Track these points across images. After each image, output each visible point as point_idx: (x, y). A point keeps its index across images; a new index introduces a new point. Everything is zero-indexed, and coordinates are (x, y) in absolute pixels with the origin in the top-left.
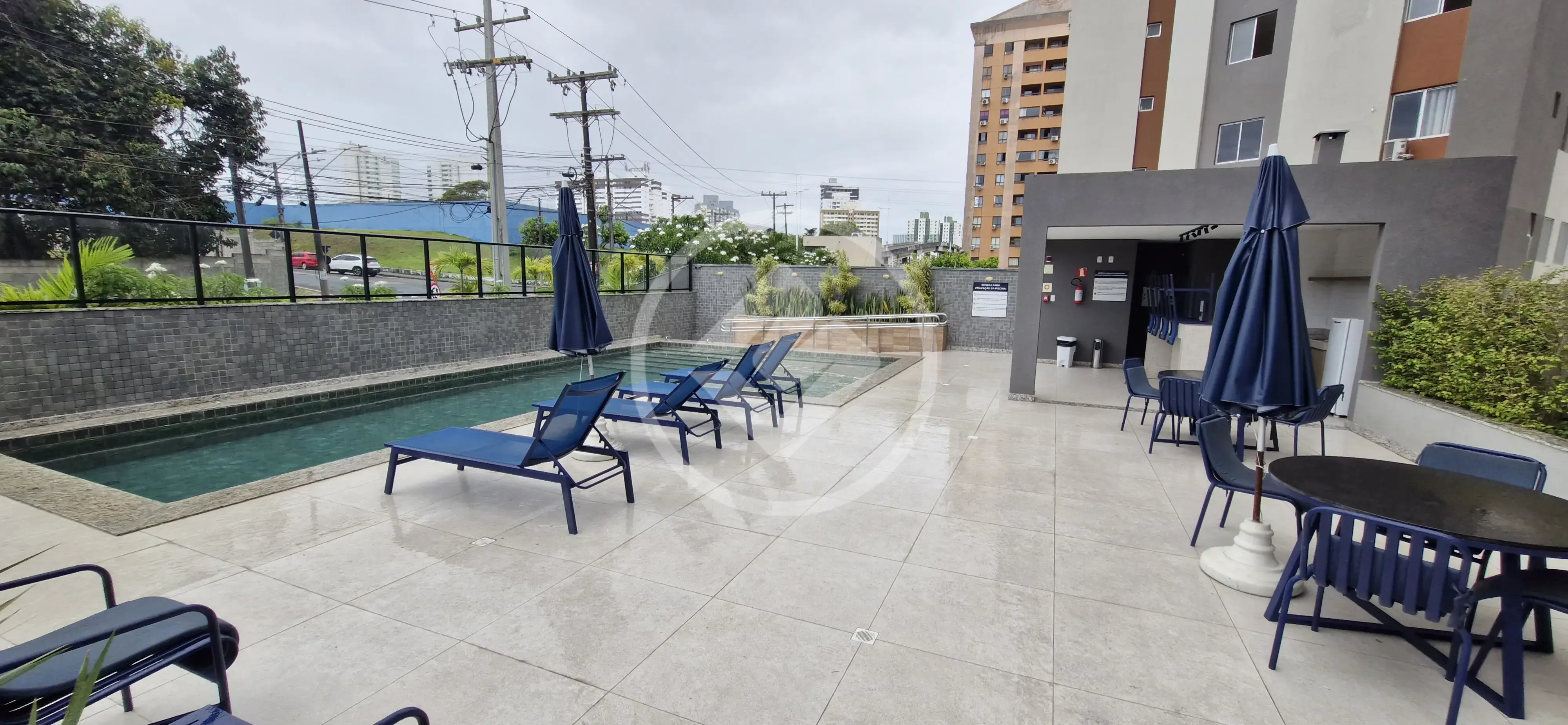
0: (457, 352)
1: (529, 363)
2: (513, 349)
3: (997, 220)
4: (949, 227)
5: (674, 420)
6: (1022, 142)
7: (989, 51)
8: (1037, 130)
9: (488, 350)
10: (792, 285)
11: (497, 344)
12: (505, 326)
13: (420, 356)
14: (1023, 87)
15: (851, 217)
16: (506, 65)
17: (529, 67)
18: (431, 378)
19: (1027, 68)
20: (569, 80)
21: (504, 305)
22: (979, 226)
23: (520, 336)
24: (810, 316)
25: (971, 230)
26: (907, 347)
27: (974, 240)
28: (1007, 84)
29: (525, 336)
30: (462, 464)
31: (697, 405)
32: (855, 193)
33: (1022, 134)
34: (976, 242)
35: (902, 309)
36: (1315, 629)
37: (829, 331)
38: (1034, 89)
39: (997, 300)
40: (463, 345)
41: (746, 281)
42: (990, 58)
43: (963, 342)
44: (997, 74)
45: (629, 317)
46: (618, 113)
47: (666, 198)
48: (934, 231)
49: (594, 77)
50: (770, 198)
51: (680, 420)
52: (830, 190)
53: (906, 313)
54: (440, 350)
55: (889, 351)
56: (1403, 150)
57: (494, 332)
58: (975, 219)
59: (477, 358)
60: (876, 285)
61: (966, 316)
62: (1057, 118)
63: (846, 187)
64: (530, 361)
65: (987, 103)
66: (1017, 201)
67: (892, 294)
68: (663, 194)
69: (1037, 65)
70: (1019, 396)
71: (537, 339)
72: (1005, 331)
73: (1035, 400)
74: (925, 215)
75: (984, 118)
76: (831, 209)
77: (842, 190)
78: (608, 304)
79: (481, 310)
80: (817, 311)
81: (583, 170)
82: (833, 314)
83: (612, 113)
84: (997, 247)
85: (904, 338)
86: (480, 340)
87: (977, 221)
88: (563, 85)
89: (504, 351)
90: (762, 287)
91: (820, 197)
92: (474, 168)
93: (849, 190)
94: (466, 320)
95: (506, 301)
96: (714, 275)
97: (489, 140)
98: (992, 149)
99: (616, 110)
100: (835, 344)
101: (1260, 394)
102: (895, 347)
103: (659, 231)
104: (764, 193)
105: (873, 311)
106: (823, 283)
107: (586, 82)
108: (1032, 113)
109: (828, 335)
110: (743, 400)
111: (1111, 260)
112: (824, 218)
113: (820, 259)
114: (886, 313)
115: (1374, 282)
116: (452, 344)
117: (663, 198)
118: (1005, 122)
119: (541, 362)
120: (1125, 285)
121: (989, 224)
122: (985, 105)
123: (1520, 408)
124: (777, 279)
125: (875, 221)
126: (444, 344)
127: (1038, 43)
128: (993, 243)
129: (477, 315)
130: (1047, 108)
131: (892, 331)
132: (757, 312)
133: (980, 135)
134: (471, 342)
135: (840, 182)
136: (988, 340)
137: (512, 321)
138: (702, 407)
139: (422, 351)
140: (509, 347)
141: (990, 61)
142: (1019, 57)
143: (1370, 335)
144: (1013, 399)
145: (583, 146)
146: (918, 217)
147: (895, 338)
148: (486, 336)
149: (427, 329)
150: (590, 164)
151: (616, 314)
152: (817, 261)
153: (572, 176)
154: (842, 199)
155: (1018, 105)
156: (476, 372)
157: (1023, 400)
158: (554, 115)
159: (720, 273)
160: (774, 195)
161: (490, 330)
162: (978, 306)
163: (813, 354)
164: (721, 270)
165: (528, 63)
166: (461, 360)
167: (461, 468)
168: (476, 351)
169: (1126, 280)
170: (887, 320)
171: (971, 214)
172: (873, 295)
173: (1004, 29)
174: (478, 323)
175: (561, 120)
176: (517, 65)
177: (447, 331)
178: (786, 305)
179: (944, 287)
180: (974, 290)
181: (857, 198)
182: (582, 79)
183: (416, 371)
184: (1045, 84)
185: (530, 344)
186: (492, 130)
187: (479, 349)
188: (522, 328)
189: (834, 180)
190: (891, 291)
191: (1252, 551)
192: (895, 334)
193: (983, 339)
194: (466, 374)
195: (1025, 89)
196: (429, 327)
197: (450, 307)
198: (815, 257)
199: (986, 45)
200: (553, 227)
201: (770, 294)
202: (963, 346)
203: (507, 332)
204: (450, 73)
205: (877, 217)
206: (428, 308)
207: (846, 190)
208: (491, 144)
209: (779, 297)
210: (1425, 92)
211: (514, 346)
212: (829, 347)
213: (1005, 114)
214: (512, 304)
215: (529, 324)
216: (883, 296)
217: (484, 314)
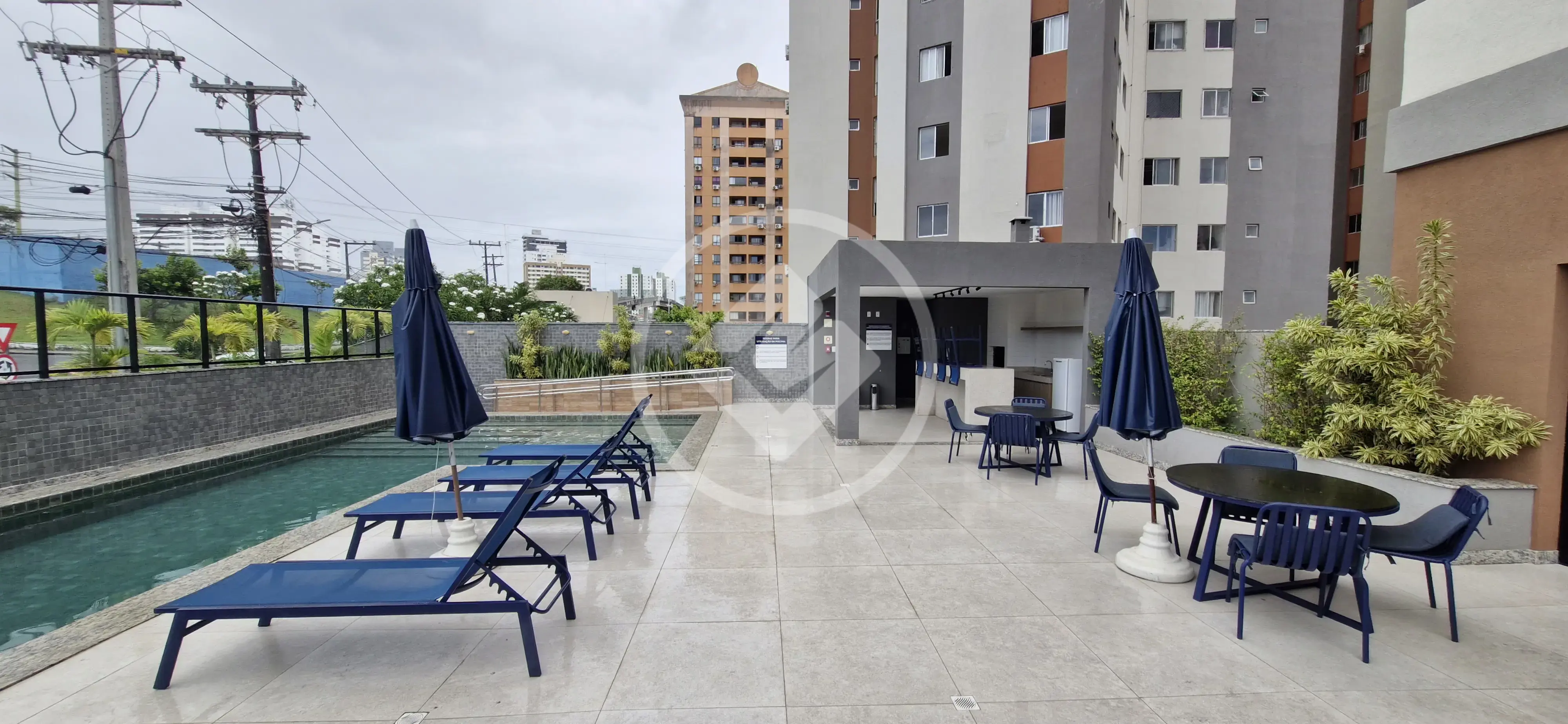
0: (95, 456)
1: (221, 460)
2: (190, 442)
3: (716, 277)
4: (661, 282)
5: (573, 509)
6: (733, 207)
7: (698, 123)
8: (745, 197)
9: (148, 446)
10: (564, 343)
11: (163, 437)
12: (176, 411)
13: (29, 466)
14: (730, 158)
15: (559, 270)
16: (136, 58)
17: (178, 66)
18: (56, 498)
19: (733, 142)
20: (228, 90)
21: (175, 382)
22: (700, 283)
23: (201, 423)
24: (588, 376)
25: (693, 286)
26: (697, 403)
27: (697, 295)
28: (716, 154)
29: (208, 423)
30: (265, 617)
31: (582, 487)
32: (562, 247)
33: (733, 200)
34: (698, 297)
35: (689, 364)
36: (1228, 601)
37: (611, 391)
38: (741, 161)
39: (777, 352)
40: (107, 443)
41: (506, 340)
42: (699, 129)
43: (749, 394)
44: (707, 143)
45: (356, 388)
46: (307, 138)
47: (319, 242)
48: (647, 286)
49: (269, 91)
50: (481, 249)
51: (582, 507)
52: (533, 242)
53: (693, 368)
54: (65, 454)
55: (678, 408)
56: (1038, 234)
57: (160, 420)
58: (697, 276)
59: (130, 460)
60: (659, 341)
61: (750, 369)
62: (761, 188)
63: (551, 239)
64: (221, 456)
65: (700, 169)
66: (733, 260)
67: (675, 350)
68: (315, 237)
69: (741, 141)
70: (847, 441)
71: (227, 426)
72: (787, 381)
73: (860, 444)
74: (636, 270)
75: (698, 182)
76: (536, 261)
77: (547, 243)
78: (328, 373)
79: (137, 391)
80: (595, 371)
81: (252, 204)
82: (615, 373)
83: (299, 137)
84: (719, 302)
85: (693, 394)
86: (136, 434)
87: (698, 278)
88: (217, 95)
89: (176, 446)
90: (529, 347)
91: (522, 248)
92: (75, 190)
93: (556, 243)
94: (112, 406)
95: (178, 376)
96: (463, 334)
97: (106, 155)
98: (707, 211)
99: (305, 134)
100: (619, 405)
101: (1152, 421)
102: (684, 403)
103: (380, 284)
104: (473, 241)
105: (658, 368)
106: (603, 341)
107: (256, 96)
108: (740, 182)
109: (611, 395)
110: (623, 474)
111: (878, 314)
112: (529, 270)
113: (560, 314)
114: (671, 370)
115: (1086, 331)
116: (86, 443)
117: (314, 242)
118: (717, 188)
119: (239, 456)
120: (891, 336)
121: (710, 282)
122: (698, 171)
123: (1207, 417)
124: (545, 338)
125: (586, 275)
126: (72, 445)
127: (740, 122)
128: (715, 298)
129: (131, 398)
130: (753, 179)
131: (680, 387)
132: (523, 374)
133: (695, 197)
134: (121, 438)
135: (544, 234)
136: (772, 391)
137: (189, 403)
138: (589, 488)
139: (32, 459)
140: (185, 440)
141: (699, 131)
142: (725, 132)
143: (1089, 371)
144: (842, 445)
145: (252, 174)
146: (631, 272)
147: (684, 394)
148: (145, 427)
149: (42, 425)
150: (262, 197)
151: (339, 385)
152: (557, 317)
153: (237, 210)
154: (549, 252)
155: (727, 174)
156: (136, 480)
157: (851, 444)
158: (205, 131)
159: (471, 332)
160: (485, 245)
161: (152, 418)
162: (761, 358)
163: (604, 417)
164: (472, 328)
165: (178, 62)
166: (102, 466)
167: (265, 623)
168: (128, 449)
169: (891, 331)
170: (673, 377)
171: (693, 270)
172: (656, 352)
173: (709, 105)
174: (132, 410)
175: (214, 139)
176: (159, 61)
177: (78, 424)
178: (558, 366)
179: (727, 341)
180: (756, 343)
181: (565, 252)
182: (250, 92)
183: (20, 490)
184: (749, 158)
185: (217, 433)
186: (111, 142)
187: (134, 447)
188: (202, 412)
189: (539, 232)
190: (674, 348)
191: (1159, 548)
192: (684, 391)
193: (768, 390)
194: (117, 485)
195: (733, 160)
196: (45, 421)
197: (83, 389)
198: (553, 313)
199: (695, 117)
200: (156, 274)
201: (538, 354)
202: (749, 397)
203: (181, 420)
204: (30, 56)
205: (588, 271)
206: (43, 392)
207: (552, 243)
208: (109, 159)
209: (550, 357)
210: (1045, 194)
211: (192, 437)
212: (613, 408)
213: (716, 181)
214: (189, 380)
215: (215, 406)
216: (666, 352)
217: (141, 396)
